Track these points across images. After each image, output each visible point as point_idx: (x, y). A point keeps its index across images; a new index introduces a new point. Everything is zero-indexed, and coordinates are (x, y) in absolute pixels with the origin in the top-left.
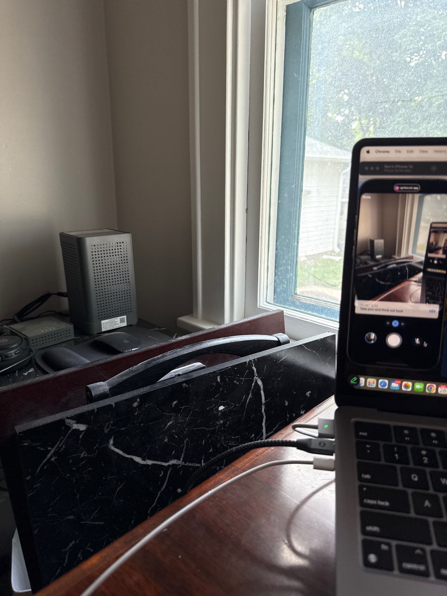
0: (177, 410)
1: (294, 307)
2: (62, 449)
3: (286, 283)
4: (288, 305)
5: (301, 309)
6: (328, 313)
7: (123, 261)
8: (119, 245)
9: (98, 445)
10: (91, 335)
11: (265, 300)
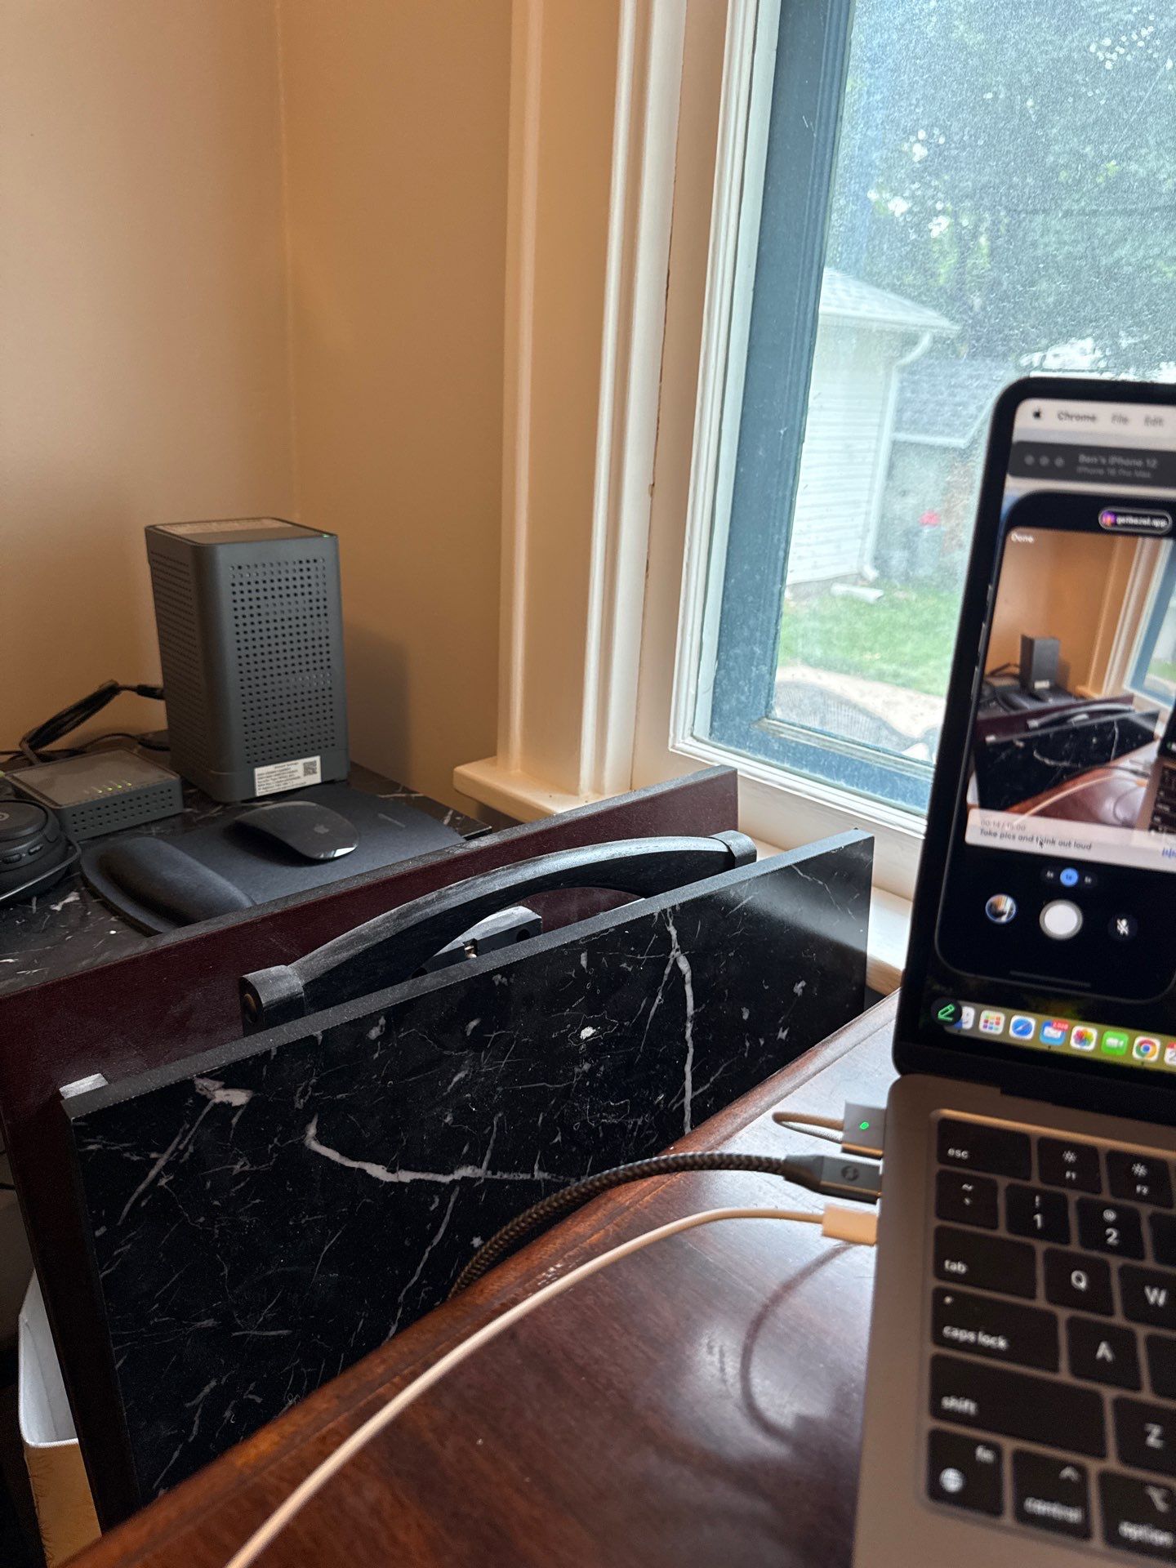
0: (477, 1042)
2: (187, 1155)
3: (746, 689)
4: (750, 747)
5: (783, 761)
8: (304, 566)
9: (278, 1141)
10: (226, 805)
11: (690, 732)
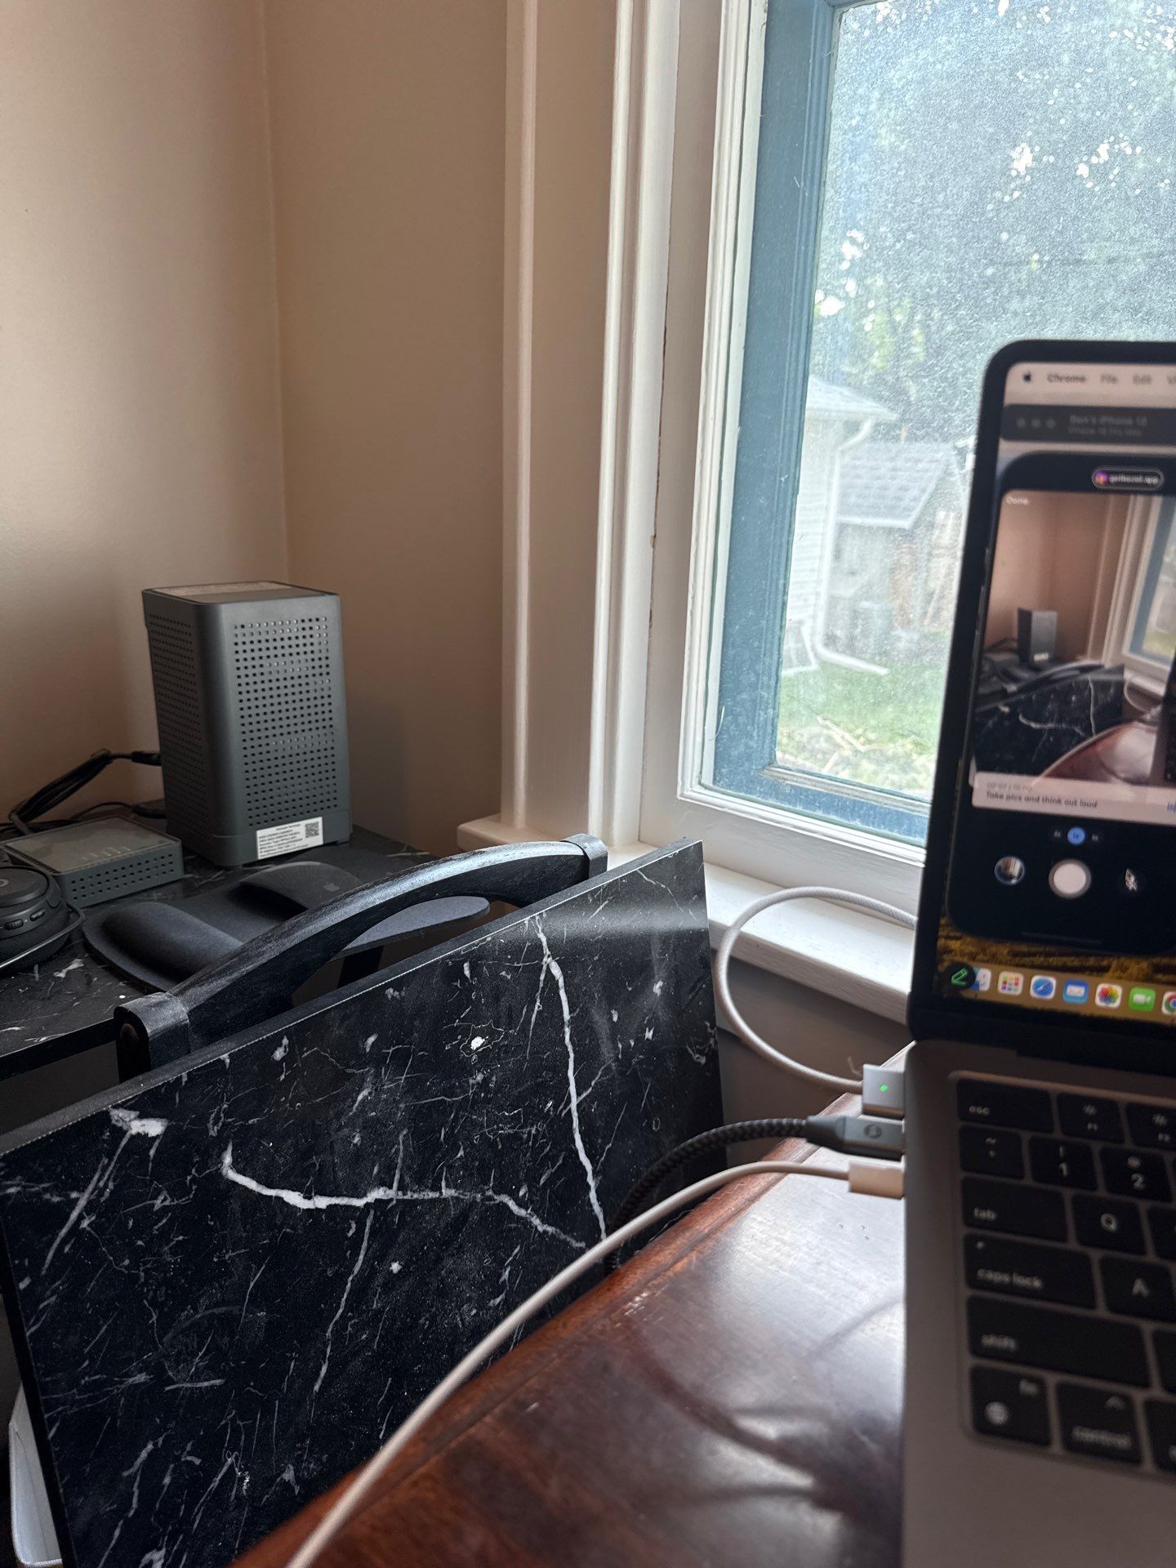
0: (376, 1058)
1: (777, 798)
2: (107, 1193)
3: (755, 734)
4: (760, 792)
5: (796, 805)
6: (869, 815)
7: (317, 671)
8: (307, 625)
9: (197, 1171)
10: (227, 869)
11: (697, 780)
